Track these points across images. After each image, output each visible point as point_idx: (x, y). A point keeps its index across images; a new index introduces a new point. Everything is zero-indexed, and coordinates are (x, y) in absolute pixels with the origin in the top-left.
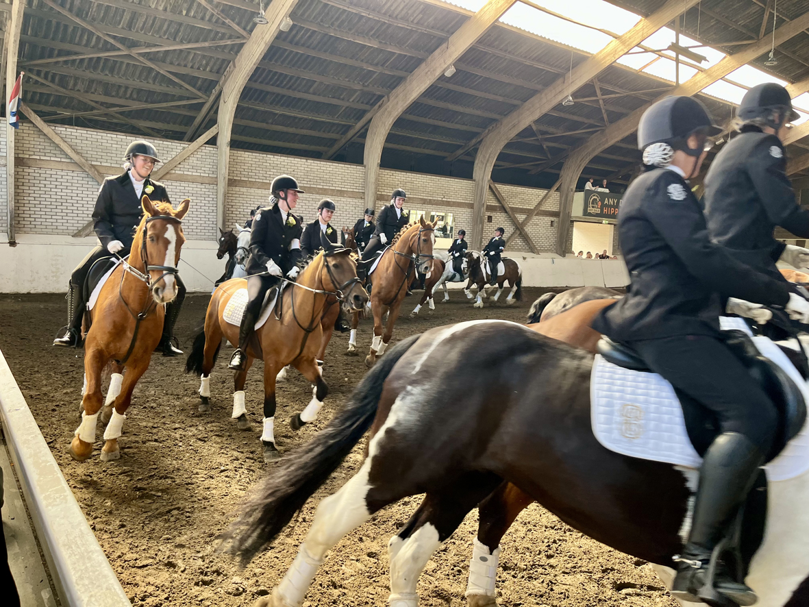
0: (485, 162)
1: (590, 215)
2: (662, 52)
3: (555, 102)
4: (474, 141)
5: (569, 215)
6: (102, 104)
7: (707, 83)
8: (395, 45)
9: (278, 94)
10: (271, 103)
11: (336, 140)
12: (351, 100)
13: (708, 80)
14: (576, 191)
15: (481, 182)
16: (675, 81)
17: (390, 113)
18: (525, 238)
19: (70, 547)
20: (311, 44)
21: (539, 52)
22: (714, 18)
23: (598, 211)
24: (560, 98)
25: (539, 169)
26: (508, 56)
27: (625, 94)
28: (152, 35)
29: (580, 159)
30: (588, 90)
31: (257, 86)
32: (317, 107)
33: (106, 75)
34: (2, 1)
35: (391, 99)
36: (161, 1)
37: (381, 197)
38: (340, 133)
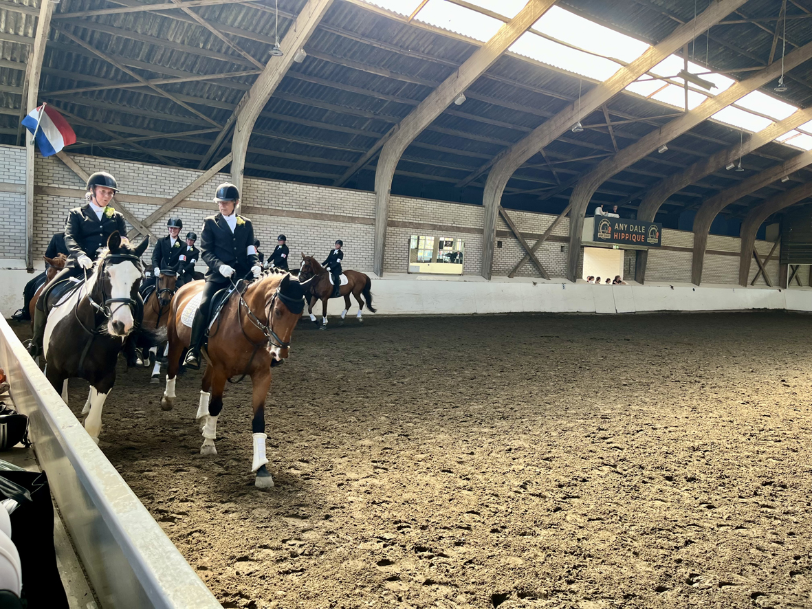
0: (495, 188)
1: (601, 240)
2: (671, 79)
3: (564, 129)
4: (483, 168)
5: (579, 240)
6: (120, 134)
7: (716, 109)
8: (406, 75)
9: (291, 123)
10: (284, 132)
11: (347, 168)
12: (362, 128)
13: (717, 106)
14: (586, 217)
15: (490, 208)
16: (684, 107)
17: (400, 141)
18: (536, 263)
20: (324, 74)
21: (548, 80)
22: (721, 45)
23: (609, 236)
24: (569, 125)
25: (549, 195)
26: (518, 84)
27: (634, 121)
28: (170, 67)
29: (589, 185)
30: (597, 116)
31: (271, 115)
32: (329, 135)
33: (125, 106)
34: (26, 35)
35: (402, 126)
36: (179, 33)
37: (391, 224)
38: (352, 160)
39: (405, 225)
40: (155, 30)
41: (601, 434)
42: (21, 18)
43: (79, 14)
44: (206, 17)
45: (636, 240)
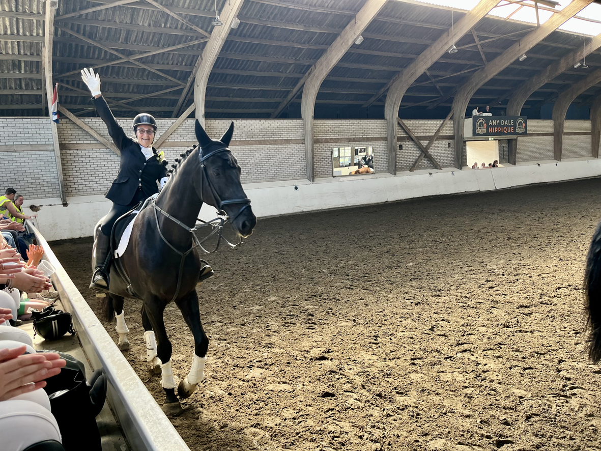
0: (393, 105)
1: (479, 135)
2: (524, 2)
3: (442, 52)
4: (383, 90)
5: (462, 137)
6: (114, 99)
7: (562, 21)
8: (316, 27)
9: (235, 75)
10: (231, 82)
11: (280, 103)
12: (288, 72)
13: (562, 19)
14: (465, 118)
15: (391, 120)
16: (536, 22)
17: (317, 77)
18: (430, 158)
19: (146, 417)
21: (427, 15)
23: (485, 131)
24: (446, 48)
25: (435, 105)
26: (403, 22)
27: (498, 38)
28: (143, 45)
29: (466, 92)
30: (468, 38)
31: (219, 71)
32: (264, 80)
33: (114, 78)
34: (38, 35)
35: (317, 67)
36: (146, 19)
37: (316, 141)
38: (282, 97)
39: (327, 141)
40: (128, 19)
41: (489, 284)
42: (33, 23)
43: (73, 14)
44: (164, 3)
45: (507, 131)
